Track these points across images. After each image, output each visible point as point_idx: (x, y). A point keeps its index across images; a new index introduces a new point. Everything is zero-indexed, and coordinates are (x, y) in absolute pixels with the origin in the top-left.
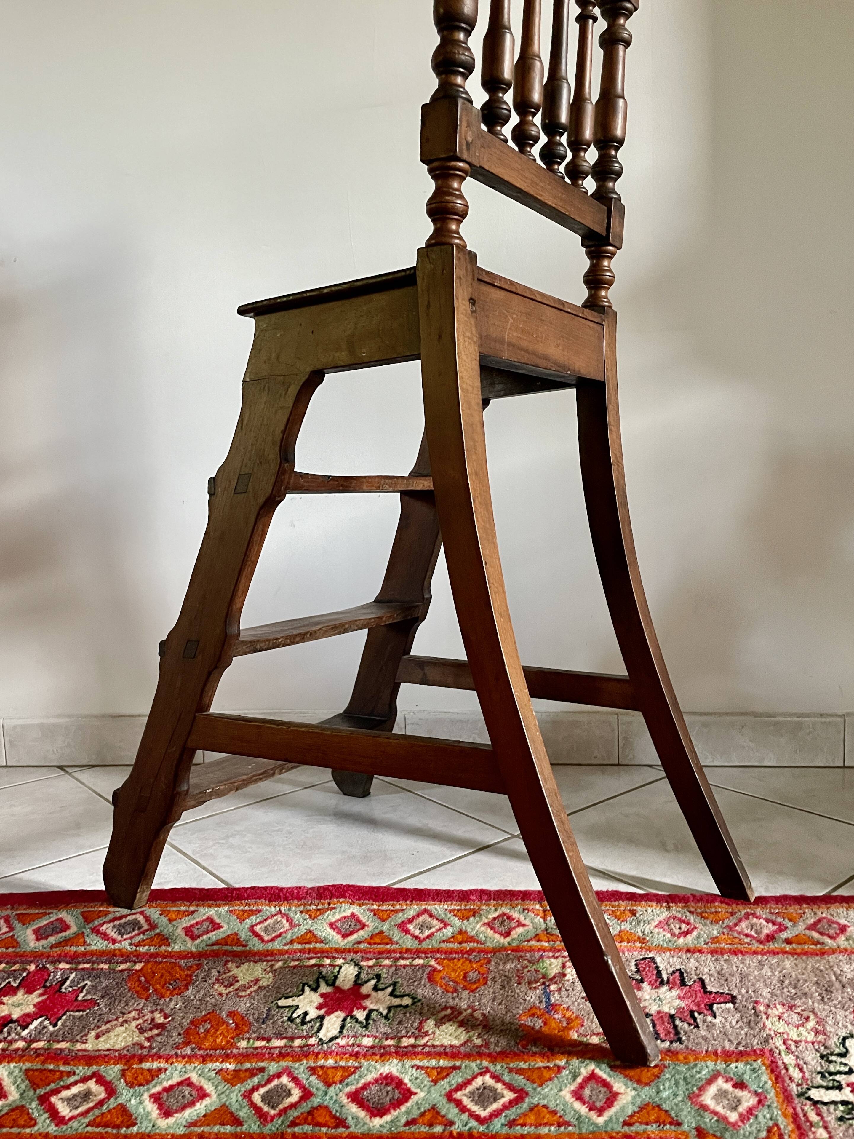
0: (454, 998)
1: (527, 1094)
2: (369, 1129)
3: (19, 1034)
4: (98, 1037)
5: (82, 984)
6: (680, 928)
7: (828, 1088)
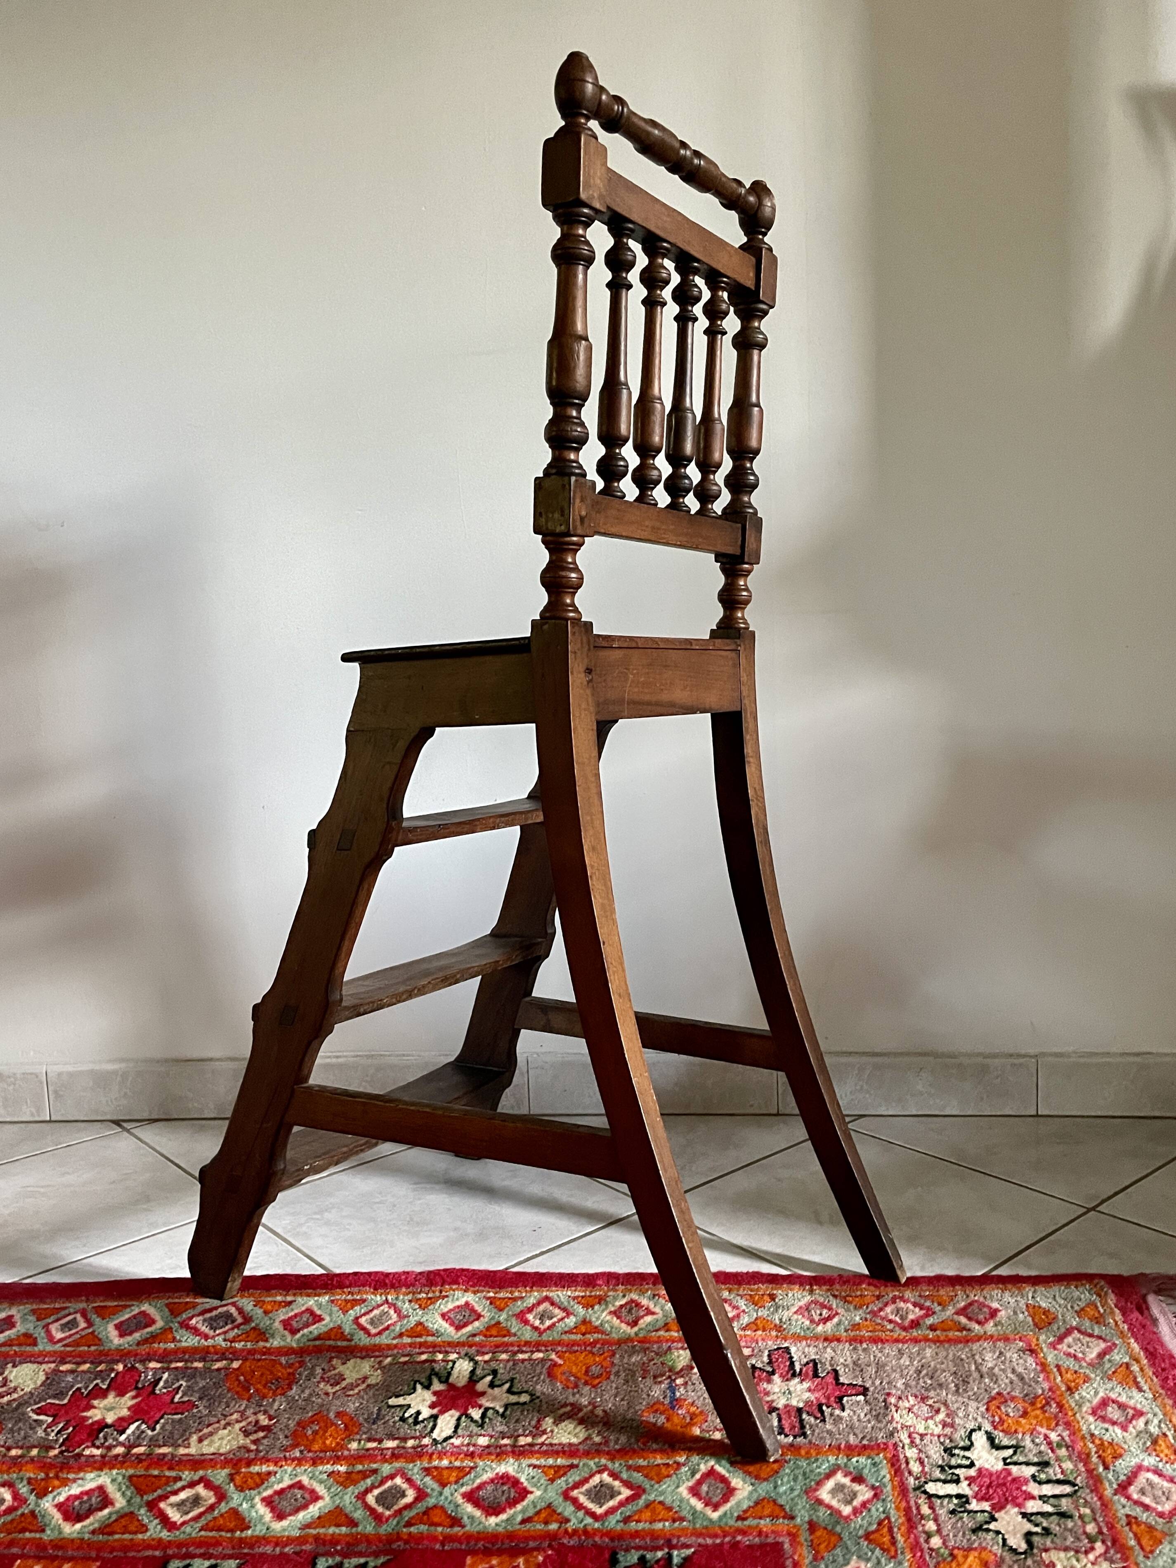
0: (574, 1395)
1: (644, 1491)
2: (485, 1527)
3: (117, 1440)
4: (200, 1440)
5: (177, 1385)
6: (821, 1315)
7: (945, 1482)
